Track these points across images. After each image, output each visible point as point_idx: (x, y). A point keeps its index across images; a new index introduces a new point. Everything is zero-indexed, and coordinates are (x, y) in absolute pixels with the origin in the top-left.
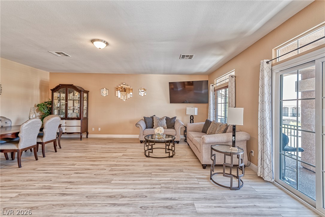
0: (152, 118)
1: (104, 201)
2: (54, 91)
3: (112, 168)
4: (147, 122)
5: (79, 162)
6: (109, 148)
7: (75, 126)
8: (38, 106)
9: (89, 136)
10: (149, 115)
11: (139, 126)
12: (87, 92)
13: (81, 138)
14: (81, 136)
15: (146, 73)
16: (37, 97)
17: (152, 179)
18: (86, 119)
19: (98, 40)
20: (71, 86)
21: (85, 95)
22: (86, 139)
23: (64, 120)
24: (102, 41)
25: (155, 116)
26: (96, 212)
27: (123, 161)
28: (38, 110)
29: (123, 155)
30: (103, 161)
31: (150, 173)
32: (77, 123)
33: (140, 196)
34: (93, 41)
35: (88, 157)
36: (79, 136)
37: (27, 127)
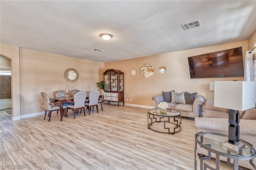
0: (170, 93)
1: (82, 155)
2: (105, 74)
3: (114, 131)
4: (165, 96)
5: (101, 122)
6: (129, 115)
7: (115, 97)
8: (98, 83)
9: (125, 104)
10: (168, 91)
11: (155, 99)
12: (123, 73)
13: (119, 105)
14: (119, 104)
15: (164, 53)
16: (97, 78)
17: (131, 150)
18: (123, 92)
19: (104, 34)
20: (112, 70)
21: (122, 75)
22: (123, 106)
23: (110, 93)
24: (106, 34)
25: (174, 91)
26: (69, 162)
27: (127, 128)
28: (98, 86)
29: (132, 123)
30: (115, 124)
31: (135, 144)
32: (116, 95)
33: (105, 163)
34: (101, 35)
35: (109, 120)
36: (117, 104)
37: (77, 96)
